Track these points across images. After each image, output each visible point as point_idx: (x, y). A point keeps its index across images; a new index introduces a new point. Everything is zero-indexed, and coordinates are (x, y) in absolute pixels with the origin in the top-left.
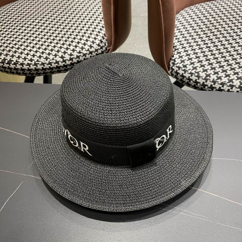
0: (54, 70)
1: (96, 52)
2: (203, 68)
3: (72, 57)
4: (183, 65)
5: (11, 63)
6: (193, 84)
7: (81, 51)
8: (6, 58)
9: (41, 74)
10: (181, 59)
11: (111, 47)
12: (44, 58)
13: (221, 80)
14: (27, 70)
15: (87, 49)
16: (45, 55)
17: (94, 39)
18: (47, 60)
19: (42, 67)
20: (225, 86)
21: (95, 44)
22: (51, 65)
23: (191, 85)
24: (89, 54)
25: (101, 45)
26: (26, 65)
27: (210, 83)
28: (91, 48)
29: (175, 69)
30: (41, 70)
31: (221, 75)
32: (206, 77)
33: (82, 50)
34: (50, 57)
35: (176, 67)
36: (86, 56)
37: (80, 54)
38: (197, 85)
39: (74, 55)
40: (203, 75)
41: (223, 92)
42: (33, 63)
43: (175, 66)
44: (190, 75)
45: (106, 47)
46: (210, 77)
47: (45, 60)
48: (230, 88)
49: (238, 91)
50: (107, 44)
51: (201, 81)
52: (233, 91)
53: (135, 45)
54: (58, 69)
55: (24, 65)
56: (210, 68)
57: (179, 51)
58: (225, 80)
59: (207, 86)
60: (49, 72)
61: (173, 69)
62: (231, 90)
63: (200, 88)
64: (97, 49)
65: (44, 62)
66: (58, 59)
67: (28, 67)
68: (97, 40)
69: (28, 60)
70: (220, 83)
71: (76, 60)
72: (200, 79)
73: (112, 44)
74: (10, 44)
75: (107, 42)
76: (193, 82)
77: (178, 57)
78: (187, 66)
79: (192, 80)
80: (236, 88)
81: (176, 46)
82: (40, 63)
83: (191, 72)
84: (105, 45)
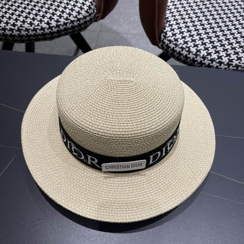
0: (40, 37)
1: (84, 20)
2: (194, 42)
3: (58, 24)
4: (174, 38)
6: (183, 59)
7: (69, 18)
9: (26, 42)
10: (172, 32)
11: (100, 15)
12: (28, 24)
13: (211, 56)
14: (10, 36)
15: (74, 16)
16: (29, 20)
17: (82, 5)
18: (31, 26)
19: (27, 34)
20: (214, 63)
21: (83, 10)
22: (36, 32)
23: (181, 60)
24: (76, 21)
25: (90, 11)
26: (9, 31)
27: (200, 58)
28: (79, 15)
29: (167, 42)
30: (25, 37)
31: (211, 51)
32: (196, 52)
33: (70, 16)
34: (34, 23)
35: (168, 40)
36: (73, 24)
37: (67, 21)
38: (187, 59)
39: (61, 22)
40: (193, 50)
41: (212, 68)
42: (16, 28)
43: (166, 39)
44: (181, 50)
45: (94, 13)
46: (200, 52)
47: (29, 26)
48: (218, 65)
49: (226, 68)
50: (95, 11)
51: (192, 56)
52: (221, 68)
53: (121, 9)
54: (43, 36)
55: (6, 30)
56: (201, 44)
57: (171, 24)
58: (215, 56)
59: (197, 61)
60: (34, 39)
61: (164, 43)
62: (219, 67)
63: (190, 63)
64: (85, 15)
65: (28, 28)
66: (44, 25)
67: (11, 32)
68: (85, 6)
69: (11, 25)
70: (209, 59)
71: (63, 27)
72: (191, 55)
73: (102, 11)
75: (96, 8)
76: (184, 57)
77: (169, 30)
78: (179, 40)
79: (182, 54)
80: (225, 65)
81: (168, 18)
82: (24, 28)
83: (182, 47)
84: (94, 12)
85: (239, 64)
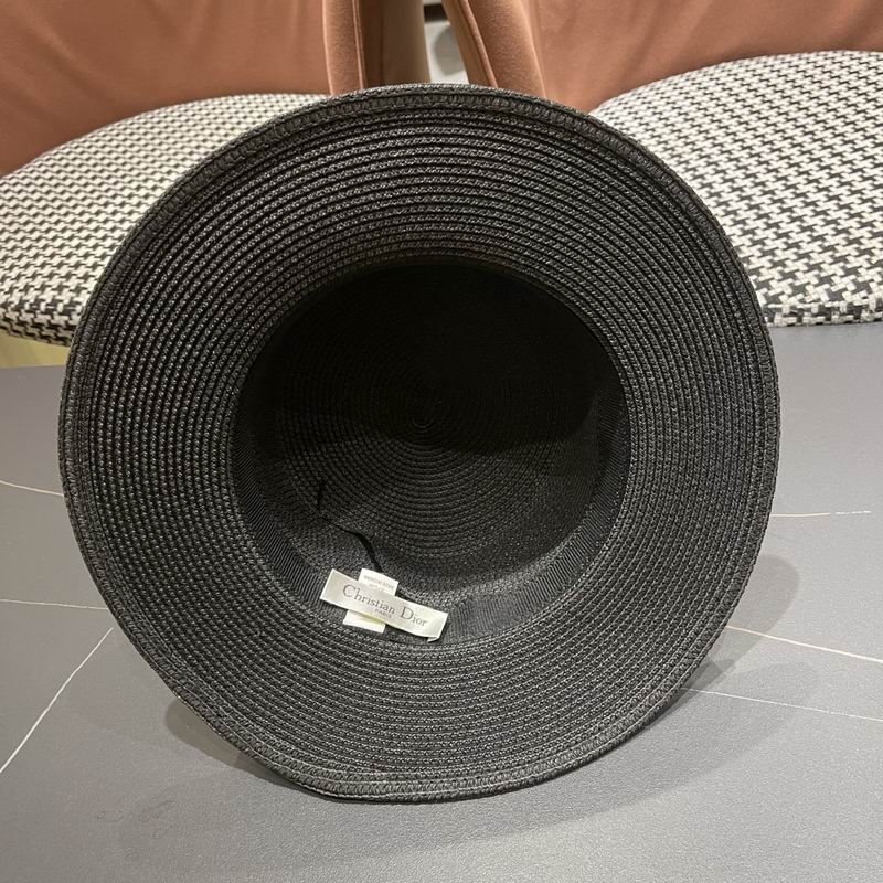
5: (74, 310)
8: (58, 298)
74: (69, 256)
85: (800, 306)
